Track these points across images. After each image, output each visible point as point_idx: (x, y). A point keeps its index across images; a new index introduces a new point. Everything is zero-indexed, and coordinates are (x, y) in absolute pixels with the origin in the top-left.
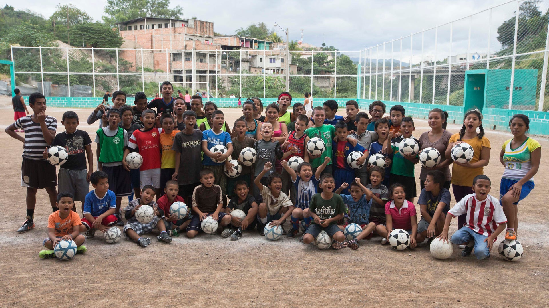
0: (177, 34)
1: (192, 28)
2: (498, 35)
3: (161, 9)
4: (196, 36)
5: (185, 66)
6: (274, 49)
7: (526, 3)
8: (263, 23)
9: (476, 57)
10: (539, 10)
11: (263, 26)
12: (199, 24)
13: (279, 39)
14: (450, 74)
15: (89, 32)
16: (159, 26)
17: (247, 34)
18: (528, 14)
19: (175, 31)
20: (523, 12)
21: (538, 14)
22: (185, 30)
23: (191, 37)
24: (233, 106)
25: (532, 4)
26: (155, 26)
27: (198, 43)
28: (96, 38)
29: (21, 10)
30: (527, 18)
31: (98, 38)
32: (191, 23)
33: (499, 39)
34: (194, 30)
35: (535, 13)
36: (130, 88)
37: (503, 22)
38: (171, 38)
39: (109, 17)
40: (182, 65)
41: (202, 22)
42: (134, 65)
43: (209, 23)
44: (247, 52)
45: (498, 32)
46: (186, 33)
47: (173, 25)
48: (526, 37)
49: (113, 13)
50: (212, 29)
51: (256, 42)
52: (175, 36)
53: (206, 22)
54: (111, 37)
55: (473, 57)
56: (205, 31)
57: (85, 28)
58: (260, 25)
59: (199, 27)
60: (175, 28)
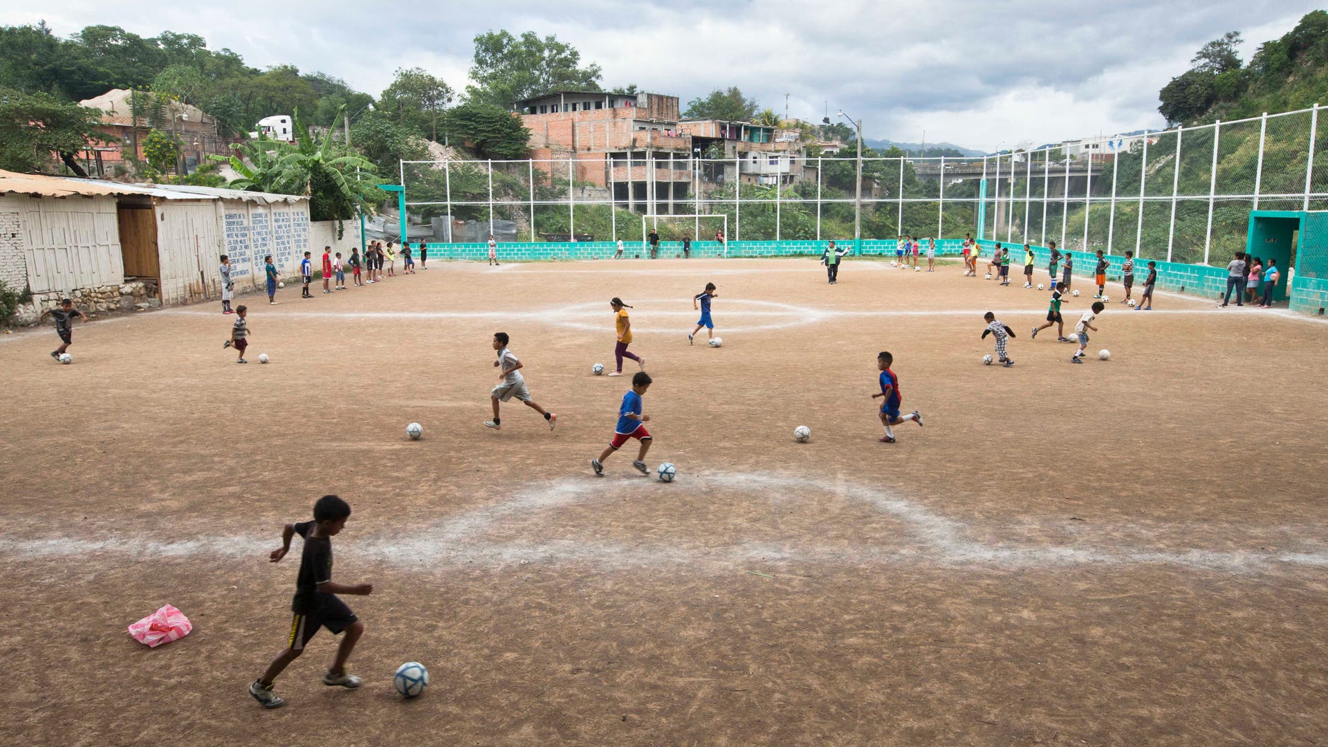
0: (619, 120)
1: (644, 109)
2: (1161, 103)
3: (562, 70)
4: (651, 122)
5: (633, 175)
6: (777, 140)
7: (1213, 44)
8: (735, 89)
9: (1116, 144)
10: (1239, 57)
11: (735, 93)
12: (655, 100)
13: (775, 120)
14: (1067, 175)
15: (474, 121)
16: (587, 107)
17: (709, 108)
18: (1218, 66)
19: (615, 115)
20: (1207, 60)
21: (1236, 64)
22: (632, 113)
23: (642, 124)
24: (765, 254)
25: (1225, 47)
26: (577, 106)
27: (656, 135)
28: (485, 131)
29: (309, 73)
30: (1216, 72)
31: (489, 132)
32: (642, 100)
33: (1162, 110)
34: (648, 112)
35: (1230, 62)
36: (545, 216)
37: (1171, 80)
38: (608, 127)
39: (478, 86)
40: (628, 174)
41: (660, 98)
42: (549, 175)
43: (672, 98)
44: (734, 148)
45: (1161, 98)
46: (634, 118)
47: (611, 105)
48: (1214, 106)
49: (483, 80)
50: (676, 109)
51: (746, 128)
52: (615, 124)
53: (668, 97)
54: (510, 128)
55: (1111, 143)
56: (665, 112)
57: (468, 114)
58: (730, 91)
59: (655, 107)
60: (615, 110)
